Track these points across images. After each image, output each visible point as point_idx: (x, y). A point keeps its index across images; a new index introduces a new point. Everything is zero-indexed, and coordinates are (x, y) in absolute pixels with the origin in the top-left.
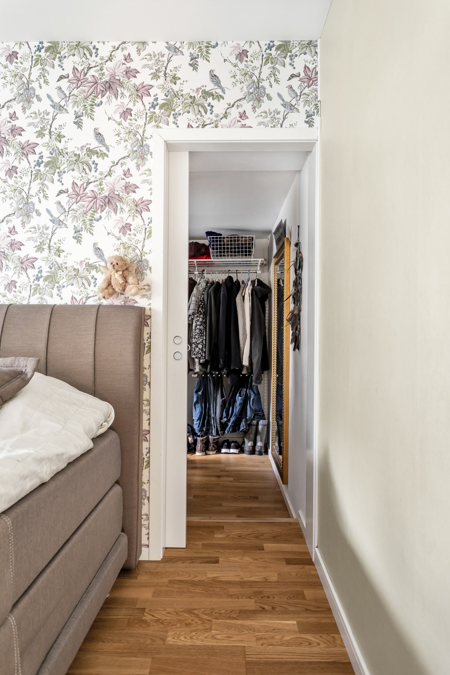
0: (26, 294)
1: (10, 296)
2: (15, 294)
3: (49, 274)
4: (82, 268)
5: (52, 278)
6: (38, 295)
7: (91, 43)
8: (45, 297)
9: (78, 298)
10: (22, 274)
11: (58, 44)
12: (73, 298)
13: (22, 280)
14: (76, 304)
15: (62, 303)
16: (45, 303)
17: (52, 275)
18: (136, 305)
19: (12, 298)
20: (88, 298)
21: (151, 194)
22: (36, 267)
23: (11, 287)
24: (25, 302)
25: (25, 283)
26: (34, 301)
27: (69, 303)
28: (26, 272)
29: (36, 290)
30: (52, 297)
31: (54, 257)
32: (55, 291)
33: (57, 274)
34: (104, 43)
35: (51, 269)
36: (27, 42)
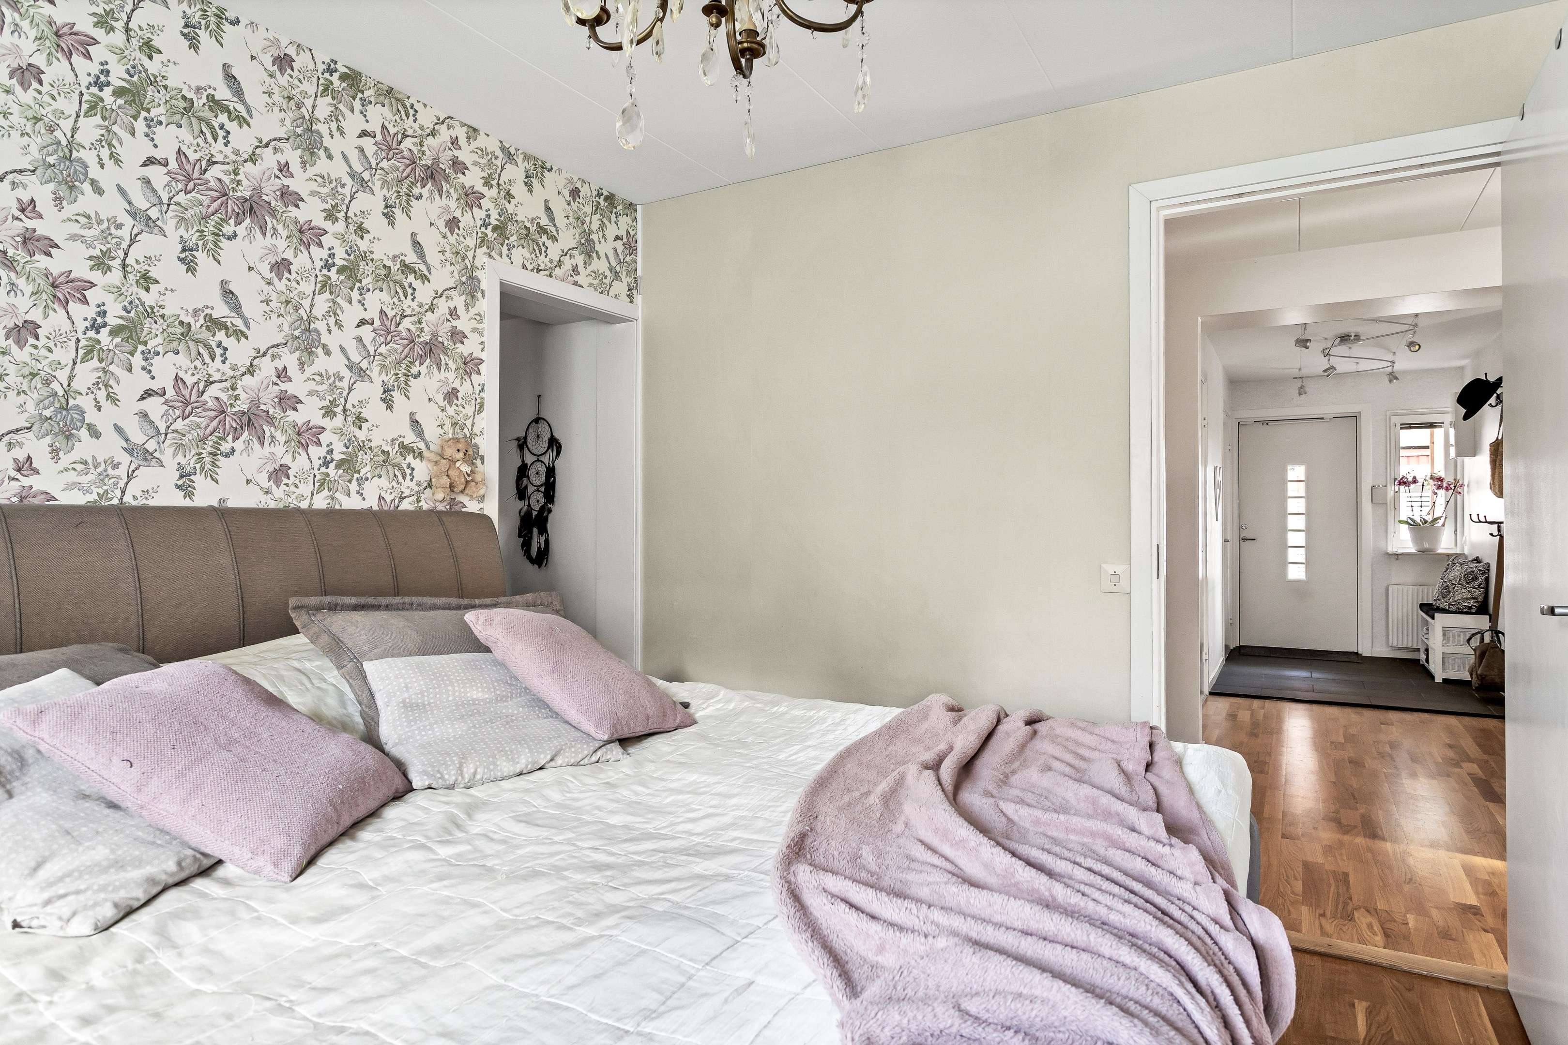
0: (305, 489)
1: (278, 492)
2: (287, 489)
3: (343, 457)
4: (393, 451)
5: (348, 464)
6: (326, 493)
7: (408, 98)
8: (337, 495)
9: (389, 498)
10: (299, 454)
11: (361, 77)
12: (381, 498)
13: (299, 464)
14: (386, 508)
15: (365, 505)
16: (337, 507)
17: (349, 458)
18: (464, 510)
19: (282, 496)
20: (402, 498)
21: (483, 350)
22: (324, 443)
23: (279, 477)
24: (304, 505)
25: (305, 470)
26: (321, 502)
27: (375, 508)
28: (307, 451)
29: (324, 483)
30: (349, 495)
31: (352, 428)
32: (354, 487)
33: (357, 457)
34: (425, 106)
35: (347, 448)
36: (311, 50)
